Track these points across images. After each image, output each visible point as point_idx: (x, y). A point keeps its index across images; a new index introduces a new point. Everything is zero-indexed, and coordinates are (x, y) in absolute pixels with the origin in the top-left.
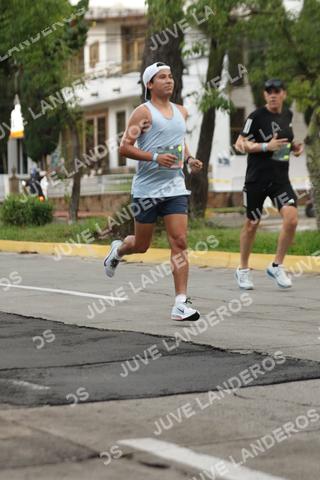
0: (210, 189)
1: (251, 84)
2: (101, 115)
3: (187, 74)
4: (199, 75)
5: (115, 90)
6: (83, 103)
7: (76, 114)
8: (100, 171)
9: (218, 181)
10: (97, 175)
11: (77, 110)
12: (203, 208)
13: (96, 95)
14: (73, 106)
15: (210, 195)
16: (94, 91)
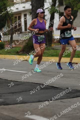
0: (53, 38)
1: (66, 5)
2: (19, 15)
3: (46, 2)
4: (49, 2)
5: (23, 7)
6: (13, 11)
7: (11, 15)
8: (19, 33)
9: (56, 35)
10: (18, 34)
11: (12, 14)
12: (51, 43)
13: (17, 9)
14: (10, 12)
15: (53, 40)
16: (17, 8)
